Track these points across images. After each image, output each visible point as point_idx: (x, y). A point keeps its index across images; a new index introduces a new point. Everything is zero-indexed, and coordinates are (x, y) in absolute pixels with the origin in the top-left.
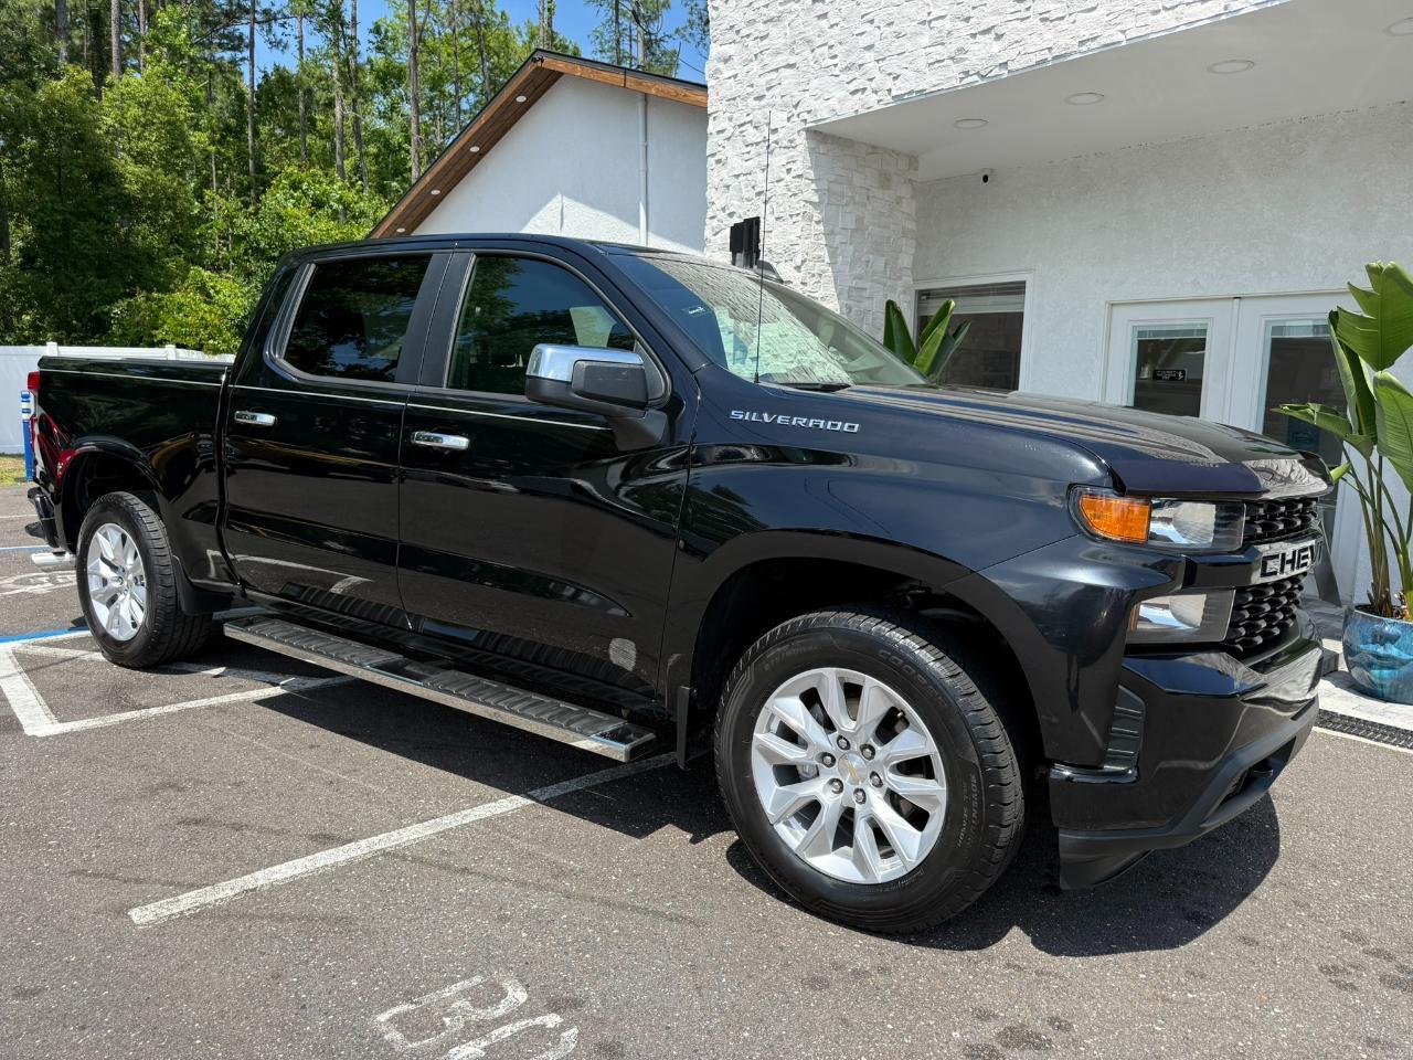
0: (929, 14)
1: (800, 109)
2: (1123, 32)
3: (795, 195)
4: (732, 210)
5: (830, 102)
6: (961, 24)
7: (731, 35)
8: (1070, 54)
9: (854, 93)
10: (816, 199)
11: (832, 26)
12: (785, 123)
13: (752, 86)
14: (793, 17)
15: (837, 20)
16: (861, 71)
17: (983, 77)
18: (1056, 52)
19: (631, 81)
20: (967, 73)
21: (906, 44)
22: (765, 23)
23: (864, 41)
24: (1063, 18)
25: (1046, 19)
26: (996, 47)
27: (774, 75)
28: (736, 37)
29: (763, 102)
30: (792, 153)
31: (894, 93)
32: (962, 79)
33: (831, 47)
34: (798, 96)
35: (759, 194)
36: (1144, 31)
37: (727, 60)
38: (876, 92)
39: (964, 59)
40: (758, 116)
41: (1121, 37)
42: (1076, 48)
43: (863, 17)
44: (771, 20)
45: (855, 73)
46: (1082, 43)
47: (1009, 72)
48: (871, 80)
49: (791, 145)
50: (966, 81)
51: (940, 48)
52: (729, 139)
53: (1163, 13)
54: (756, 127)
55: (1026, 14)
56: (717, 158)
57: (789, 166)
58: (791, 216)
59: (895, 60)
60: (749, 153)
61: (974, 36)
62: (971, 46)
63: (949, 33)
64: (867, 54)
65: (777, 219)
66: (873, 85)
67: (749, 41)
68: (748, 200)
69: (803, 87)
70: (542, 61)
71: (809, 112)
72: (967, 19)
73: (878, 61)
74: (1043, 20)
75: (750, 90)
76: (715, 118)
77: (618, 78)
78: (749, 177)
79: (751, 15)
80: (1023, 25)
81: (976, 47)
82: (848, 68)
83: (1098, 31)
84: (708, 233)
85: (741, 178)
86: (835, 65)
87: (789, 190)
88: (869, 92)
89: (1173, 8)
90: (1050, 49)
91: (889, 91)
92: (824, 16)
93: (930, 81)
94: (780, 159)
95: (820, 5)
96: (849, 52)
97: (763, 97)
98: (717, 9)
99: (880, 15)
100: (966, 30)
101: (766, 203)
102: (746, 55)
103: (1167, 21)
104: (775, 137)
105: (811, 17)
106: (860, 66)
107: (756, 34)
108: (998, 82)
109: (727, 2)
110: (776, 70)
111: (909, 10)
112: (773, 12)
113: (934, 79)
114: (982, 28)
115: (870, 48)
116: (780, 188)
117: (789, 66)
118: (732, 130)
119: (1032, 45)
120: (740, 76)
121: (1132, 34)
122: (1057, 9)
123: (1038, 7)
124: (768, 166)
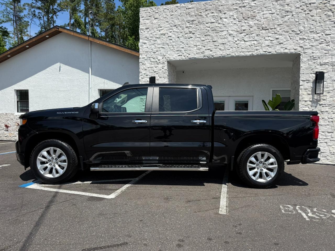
0: (196, 44)
1: (165, 57)
2: (235, 54)
3: (165, 73)
4: (147, 74)
5: (173, 56)
6: (203, 47)
8: (225, 56)
9: (179, 56)
10: (168, 74)
11: (173, 42)
12: (162, 59)
13: (152, 50)
14: (163, 38)
15: (175, 41)
16: (181, 52)
17: (208, 57)
18: (223, 55)
19: (91, 39)
20: (205, 56)
21: (192, 49)
23: (181, 46)
24: (224, 50)
25: (221, 50)
26: (211, 53)
28: (147, 39)
29: (155, 54)
30: (164, 65)
31: (189, 57)
32: (204, 57)
33: (173, 46)
34: (165, 54)
35: (155, 72)
36: (239, 55)
37: (145, 43)
38: (185, 56)
39: (204, 53)
40: (154, 56)
41: (234, 55)
43: (181, 42)
44: (157, 38)
45: (179, 52)
46: (227, 55)
47: (214, 57)
48: (183, 54)
49: (163, 63)
50: (205, 57)
51: (199, 51)
52: (146, 60)
53: (242, 53)
54: (154, 59)
55: (216, 48)
56: (142, 63)
57: (163, 67)
58: (164, 77)
59: (189, 51)
60: (152, 63)
61: (206, 50)
62: (205, 51)
63: (201, 48)
64: (182, 49)
65: (160, 77)
66: (184, 55)
67: (152, 41)
68: (152, 73)
69: (166, 52)
70: (59, 29)
71: (168, 58)
72: (205, 47)
73: (185, 51)
74: (220, 50)
75: (152, 51)
76: (141, 55)
77: (86, 37)
78: (152, 68)
79: (151, 35)
80: (216, 50)
82: (177, 51)
83: (231, 53)
84: (140, 78)
85: (149, 68)
86: (174, 50)
87: (163, 72)
88: (183, 56)
90: (222, 55)
91: (188, 57)
92: (171, 40)
93: (197, 56)
94: (160, 66)
95: (170, 37)
96: (178, 48)
97: (156, 53)
98: (142, 32)
99: (185, 42)
100: (204, 48)
101: (157, 74)
102: (150, 43)
103: (242, 54)
104: (159, 61)
105: (168, 39)
106: (181, 51)
107: (153, 40)
108: (211, 58)
109: (144, 32)
110: (159, 48)
111: (192, 42)
112: (158, 36)
113: (198, 56)
114: (208, 49)
115: (183, 48)
116: (160, 71)
117: (162, 48)
118: (147, 58)
119: (218, 53)
120: (149, 47)
121: (237, 55)
122: (223, 48)
123: (219, 47)
124: (157, 67)
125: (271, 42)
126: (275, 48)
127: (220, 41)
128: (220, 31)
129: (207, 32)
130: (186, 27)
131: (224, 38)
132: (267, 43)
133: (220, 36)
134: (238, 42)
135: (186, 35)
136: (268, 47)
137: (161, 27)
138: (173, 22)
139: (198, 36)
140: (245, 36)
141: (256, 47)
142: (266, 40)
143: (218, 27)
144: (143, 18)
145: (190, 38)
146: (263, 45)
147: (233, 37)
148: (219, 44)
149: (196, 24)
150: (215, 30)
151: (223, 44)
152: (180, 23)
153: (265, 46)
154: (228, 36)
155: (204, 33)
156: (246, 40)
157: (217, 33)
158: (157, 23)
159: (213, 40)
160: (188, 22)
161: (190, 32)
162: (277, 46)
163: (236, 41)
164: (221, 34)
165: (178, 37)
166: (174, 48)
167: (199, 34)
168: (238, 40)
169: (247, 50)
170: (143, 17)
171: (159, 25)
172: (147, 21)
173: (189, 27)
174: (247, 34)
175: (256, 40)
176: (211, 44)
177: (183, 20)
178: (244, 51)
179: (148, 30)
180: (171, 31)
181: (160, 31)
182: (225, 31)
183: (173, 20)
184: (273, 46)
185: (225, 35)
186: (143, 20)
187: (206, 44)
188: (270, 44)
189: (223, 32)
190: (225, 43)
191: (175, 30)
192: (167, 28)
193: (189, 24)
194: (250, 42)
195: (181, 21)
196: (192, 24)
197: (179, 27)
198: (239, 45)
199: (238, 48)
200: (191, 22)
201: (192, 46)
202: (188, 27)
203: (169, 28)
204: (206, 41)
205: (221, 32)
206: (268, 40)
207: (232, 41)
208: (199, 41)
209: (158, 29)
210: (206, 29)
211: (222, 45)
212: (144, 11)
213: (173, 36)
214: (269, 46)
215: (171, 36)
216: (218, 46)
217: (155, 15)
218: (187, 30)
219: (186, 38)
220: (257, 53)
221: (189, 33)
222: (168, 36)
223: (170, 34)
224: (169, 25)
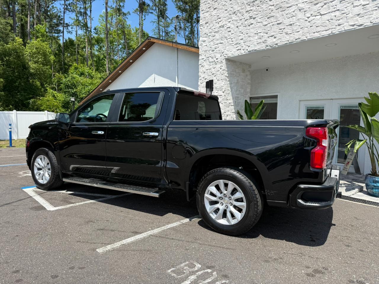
0: (257, 32)
1: (224, 54)
2: (306, 37)
3: (223, 74)
4: (206, 78)
5: (231, 52)
6: (265, 34)
7: (205, 35)
9: (238, 50)
10: (227, 75)
11: (232, 34)
12: (220, 57)
13: (211, 48)
14: (222, 31)
15: (233, 33)
16: (240, 45)
17: (271, 47)
18: (290, 41)
19: (174, 45)
20: (267, 46)
21: (251, 39)
22: (214, 33)
23: (240, 38)
24: (291, 34)
25: (287, 34)
26: (274, 40)
27: (217, 45)
28: (207, 36)
29: (214, 52)
30: (222, 64)
31: (248, 50)
32: (266, 47)
33: (232, 39)
34: (223, 50)
35: (213, 74)
36: (312, 37)
37: (204, 41)
38: (244, 50)
39: (266, 43)
40: (213, 55)
41: (306, 38)
42: (295, 41)
43: (240, 32)
44: (216, 32)
45: (237, 45)
46: (296, 40)
47: (278, 46)
48: (242, 47)
49: (221, 62)
51: (260, 40)
52: (205, 61)
53: (316, 33)
54: (212, 58)
55: (281, 32)
56: (201, 65)
57: (221, 68)
58: (222, 80)
59: (249, 42)
60: (210, 64)
61: (269, 37)
63: (262, 36)
64: (241, 41)
65: (218, 80)
66: (243, 48)
67: (211, 37)
68: (210, 76)
69: (224, 48)
70: (150, 39)
71: (226, 54)
72: (267, 33)
73: (244, 42)
74: (286, 34)
76: (201, 56)
77: (171, 44)
78: (210, 70)
79: (210, 31)
80: (281, 35)
81: (269, 40)
82: (236, 44)
83: (300, 37)
84: (199, 83)
85: (208, 70)
86: (233, 43)
87: (221, 73)
88: (242, 50)
89: (318, 32)
90: (288, 41)
91: (247, 50)
92: (230, 31)
93: (257, 48)
94: (218, 66)
95: (228, 29)
96: (237, 40)
97: (214, 50)
98: (201, 29)
99: (244, 32)
100: (267, 36)
101: (215, 76)
102: (209, 40)
103: (317, 35)
104: (217, 60)
105: (226, 32)
106: (240, 43)
107: (212, 35)
108: (275, 48)
109: (204, 27)
110: (217, 44)
111: (252, 30)
112: (216, 30)
113: (259, 47)
114: (271, 35)
115: (242, 39)
116: (218, 73)
117: (221, 43)
118: (206, 59)
119: (283, 40)
120: (208, 45)
121: (308, 38)
122: (289, 31)
123: (285, 31)
124: (215, 67)
125: (363, 8)
126: (370, 16)
127: (287, 22)
128: (288, 7)
129: (270, 13)
130: (246, 12)
131: (292, 17)
132: (357, 10)
133: (287, 14)
134: (312, 18)
135: (246, 23)
136: (358, 17)
137: (220, 18)
138: (232, 9)
139: (259, 20)
140: (322, 7)
141: (339, 20)
142: (354, 7)
143: (284, 2)
144: (203, 12)
145: (251, 25)
146: (350, 15)
147: (305, 12)
148: (286, 27)
149: (258, 5)
150: (280, 8)
151: (291, 25)
152: (239, 9)
153: (353, 16)
154: (297, 12)
155: (266, 15)
156: (322, 13)
157: (283, 11)
158: (215, 15)
159: (278, 22)
160: (248, 5)
161: (250, 17)
162: (374, 12)
163: (308, 18)
164: (288, 11)
165: (237, 27)
166: (233, 41)
167: (261, 17)
168: (311, 15)
169: (324, 29)
170: (203, 10)
171: (218, 16)
172: (207, 14)
173: (250, 10)
174: (325, 4)
175: (338, 10)
176: (276, 28)
177: (243, 4)
178: (320, 30)
179: (208, 24)
180: (229, 20)
181: (219, 24)
182: (294, 7)
183: (232, 6)
184: (367, 14)
185: (294, 11)
186: (203, 13)
187: (269, 29)
188: (362, 12)
189: (290, 8)
190: (293, 24)
191: (234, 18)
192: (226, 18)
193: (249, 6)
194: (329, 14)
195: (241, 5)
196: (253, 6)
197: (238, 14)
198: (313, 22)
199: (311, 27)
200: (251, 4)
201: (252, 35)
202: (248, 11)
203: (228, 17)
204: (269, 25)
205: (288, 9)
206: (358, 6)
207: (303, 19)
208: (260, 27)
209: (217, 21)
210: (270, 9)
211: (289, 26)
212: (204, 2)
213: (232, 26)
214: (360, 16)
215: (229, 27)
216: (284, 29)
217: (214, 5)
218: (247, 16)
219: (245, 26)
220: (340, 30)
221: (250, 19)
222: (227, 28)
223: (229, 25)
224: (228, 14)
